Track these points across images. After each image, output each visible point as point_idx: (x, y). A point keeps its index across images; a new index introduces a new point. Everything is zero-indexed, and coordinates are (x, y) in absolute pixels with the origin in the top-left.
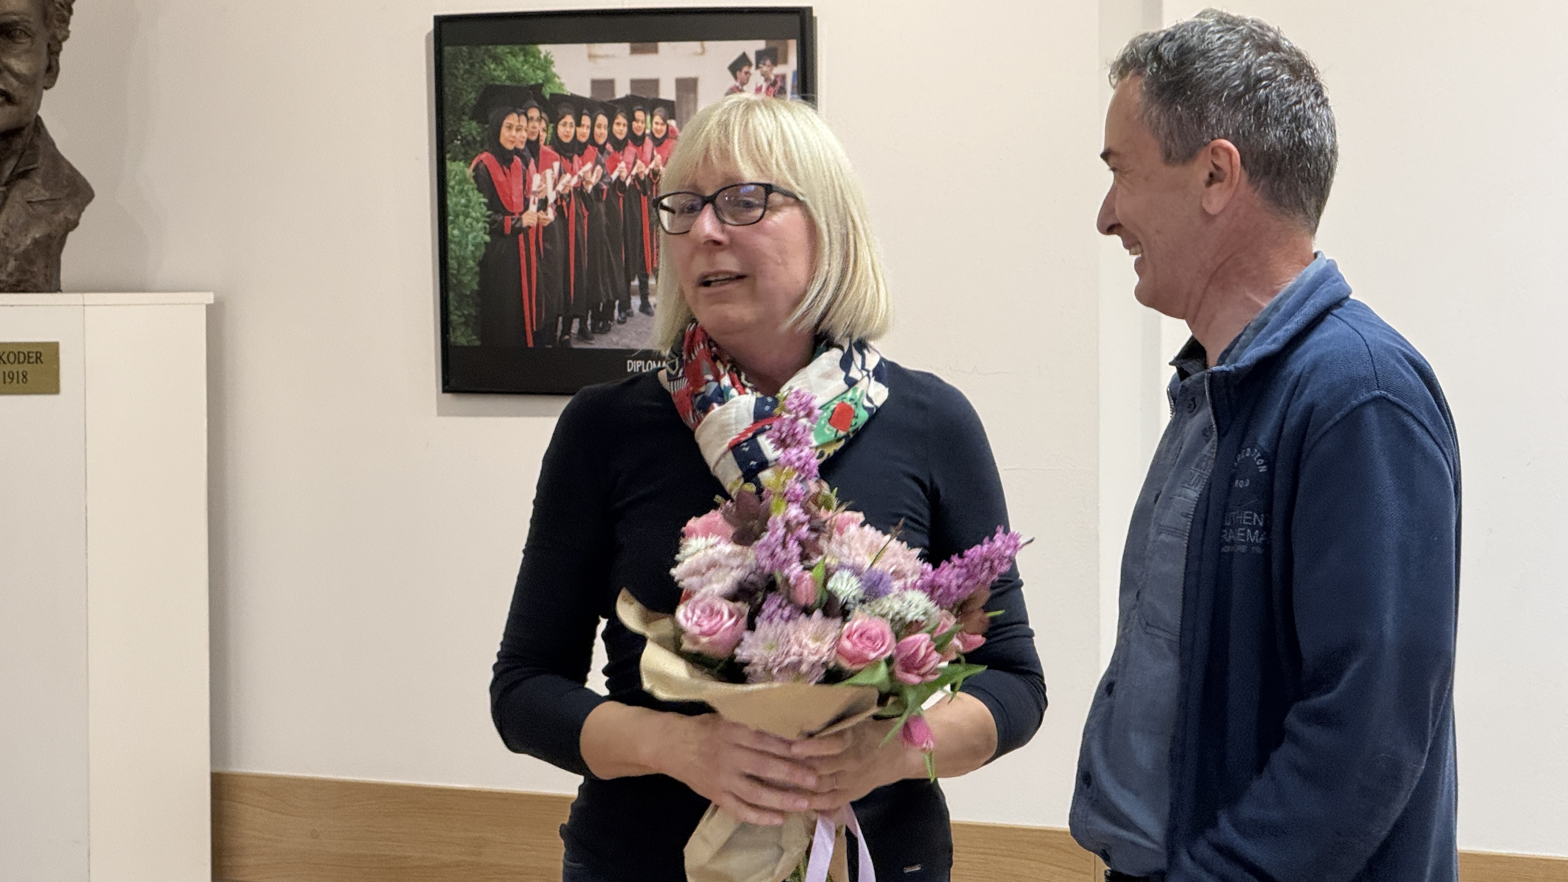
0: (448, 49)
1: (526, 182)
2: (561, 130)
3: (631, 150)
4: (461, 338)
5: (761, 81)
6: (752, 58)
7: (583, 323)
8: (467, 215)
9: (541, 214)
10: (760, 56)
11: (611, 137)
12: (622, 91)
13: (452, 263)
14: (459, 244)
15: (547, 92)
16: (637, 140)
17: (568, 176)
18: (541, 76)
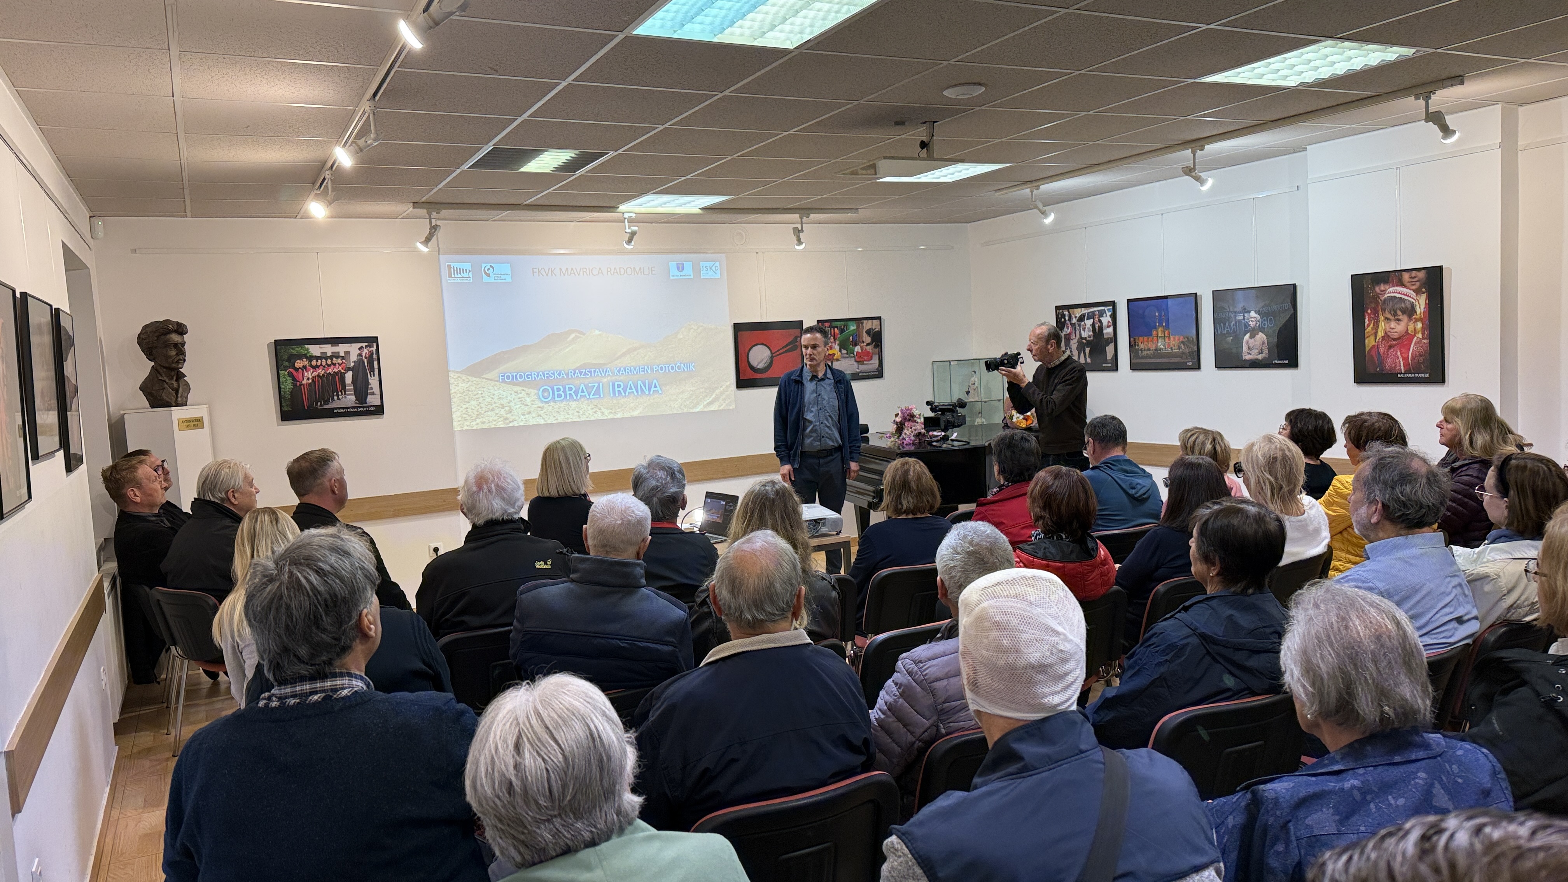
0: (278, 347)
1: (303, 374)
2: (312, 363)
3: (332, 366)
4: (285, 409)
5: (367, 351)
6: (364, 347)
7: (321, 403)
9: (308, 381)
10: (366, 346)
11: (327, 364)
12: (329, 354)
13: (282, 393)
15: (308, 355)
17: (315, 373)
18: (306, 352)
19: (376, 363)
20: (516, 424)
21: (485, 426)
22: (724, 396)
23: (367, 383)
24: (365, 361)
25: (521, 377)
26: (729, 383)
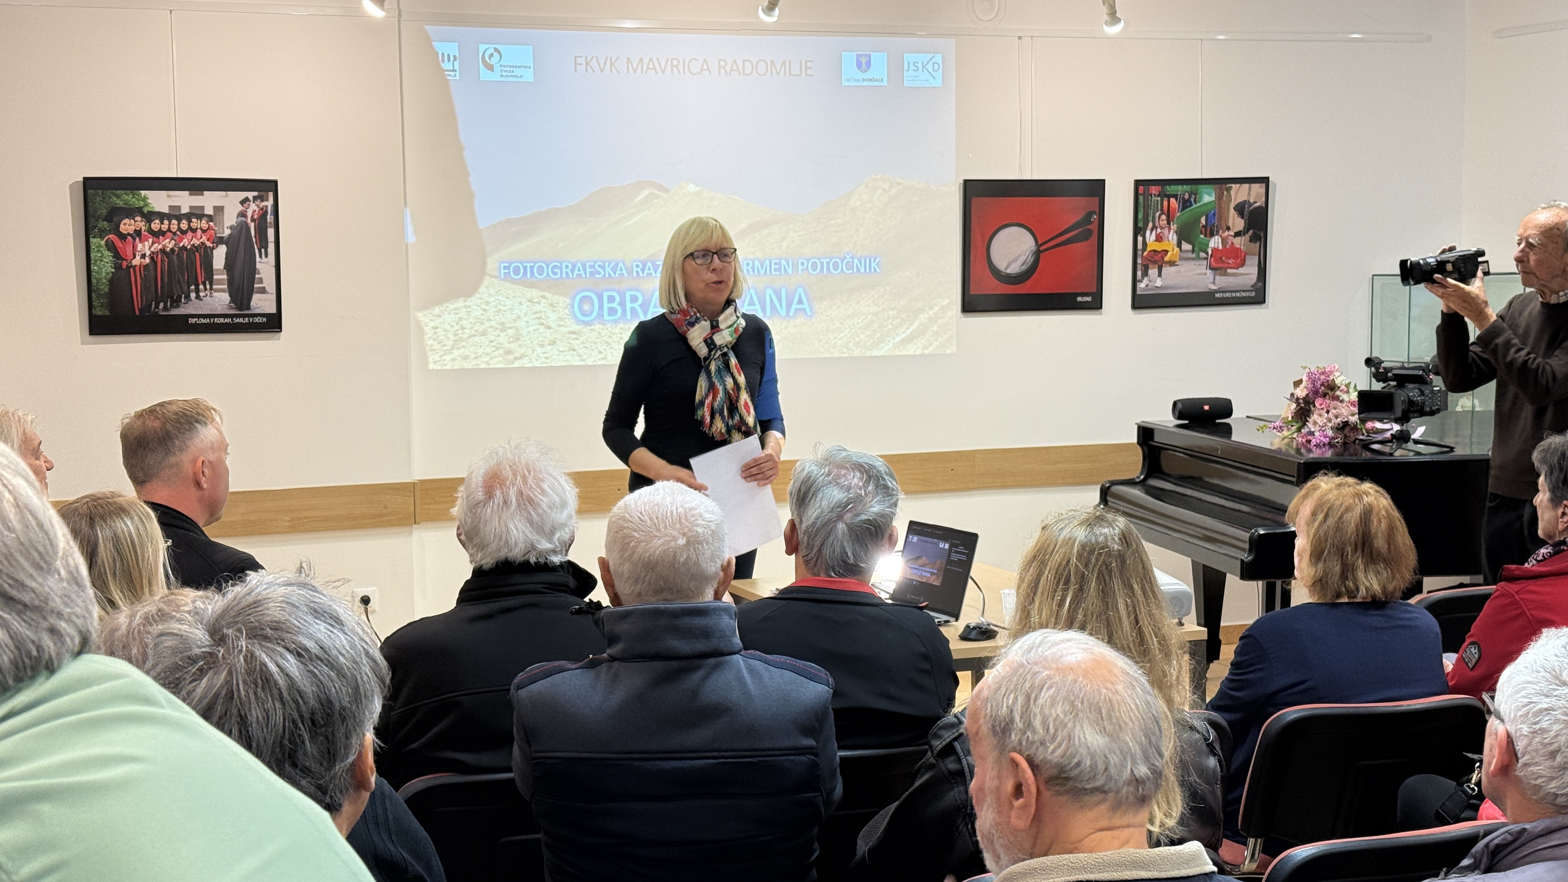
0: (90, 192)
1: (134, 247)
2: (153, 226)
3: (190, 234)
4: (98, 312)
5: (256, 208)
6: (251, 199)
7: (166, 304)
8: (102, 261)
9: (142, 260)
10: (255, 198)
11: (179, 229)
12: (185, 210)
13: (94, 281)
14: (97, 273)
15: (145, 210)
16: (194, 231)
17: (157, 245)
18: (142, 204)
19: (271, 232)
20: (525, 363)
21: (468, 365)
22: (935, 328)
23: (253, 270)
24: (252, 225)
25: (541, 270)
26: (947, 301)
